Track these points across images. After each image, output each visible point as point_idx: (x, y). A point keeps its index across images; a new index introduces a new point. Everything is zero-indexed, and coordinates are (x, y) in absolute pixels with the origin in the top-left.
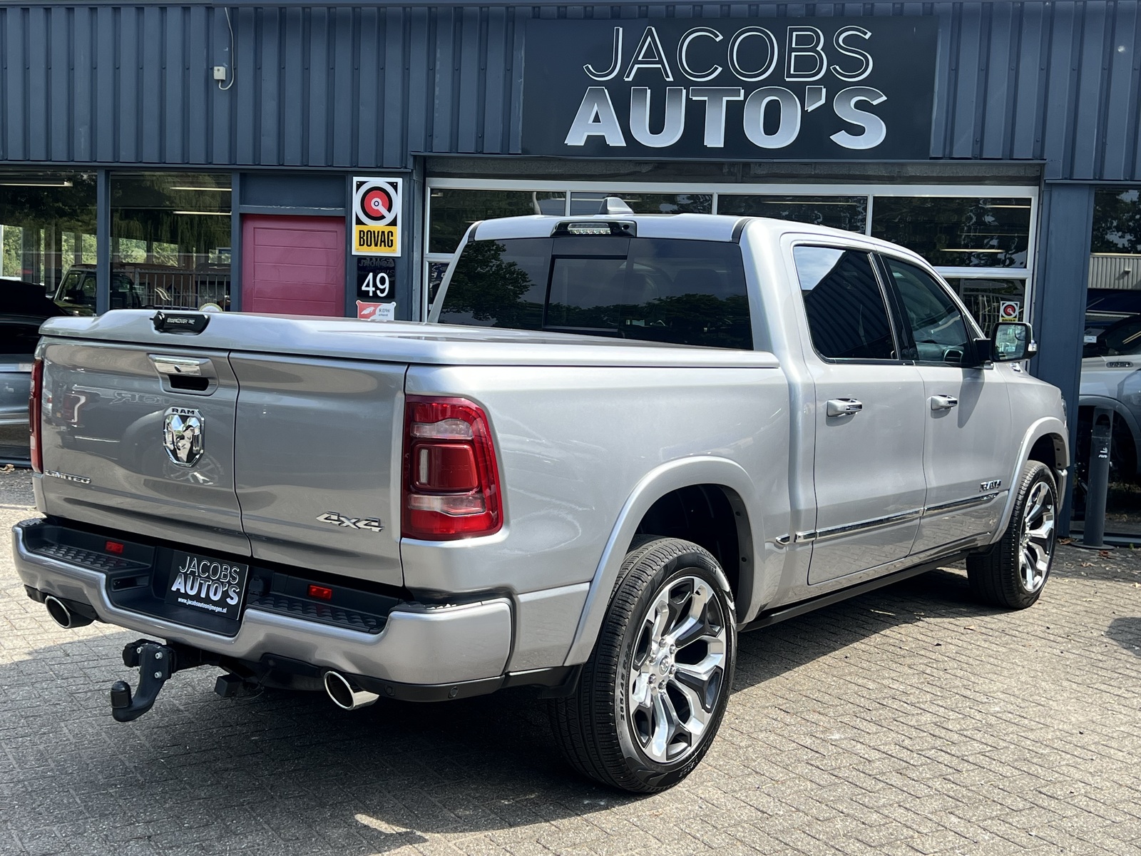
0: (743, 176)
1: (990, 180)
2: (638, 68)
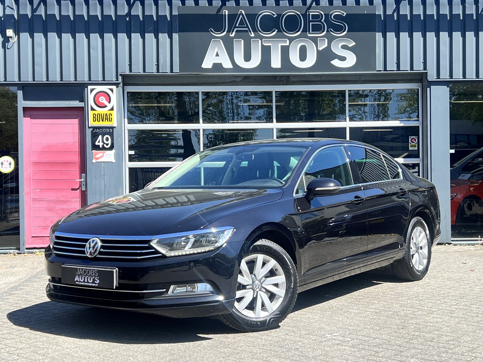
0: (287, 82)
1: (400, 81)
2: (236, 30)
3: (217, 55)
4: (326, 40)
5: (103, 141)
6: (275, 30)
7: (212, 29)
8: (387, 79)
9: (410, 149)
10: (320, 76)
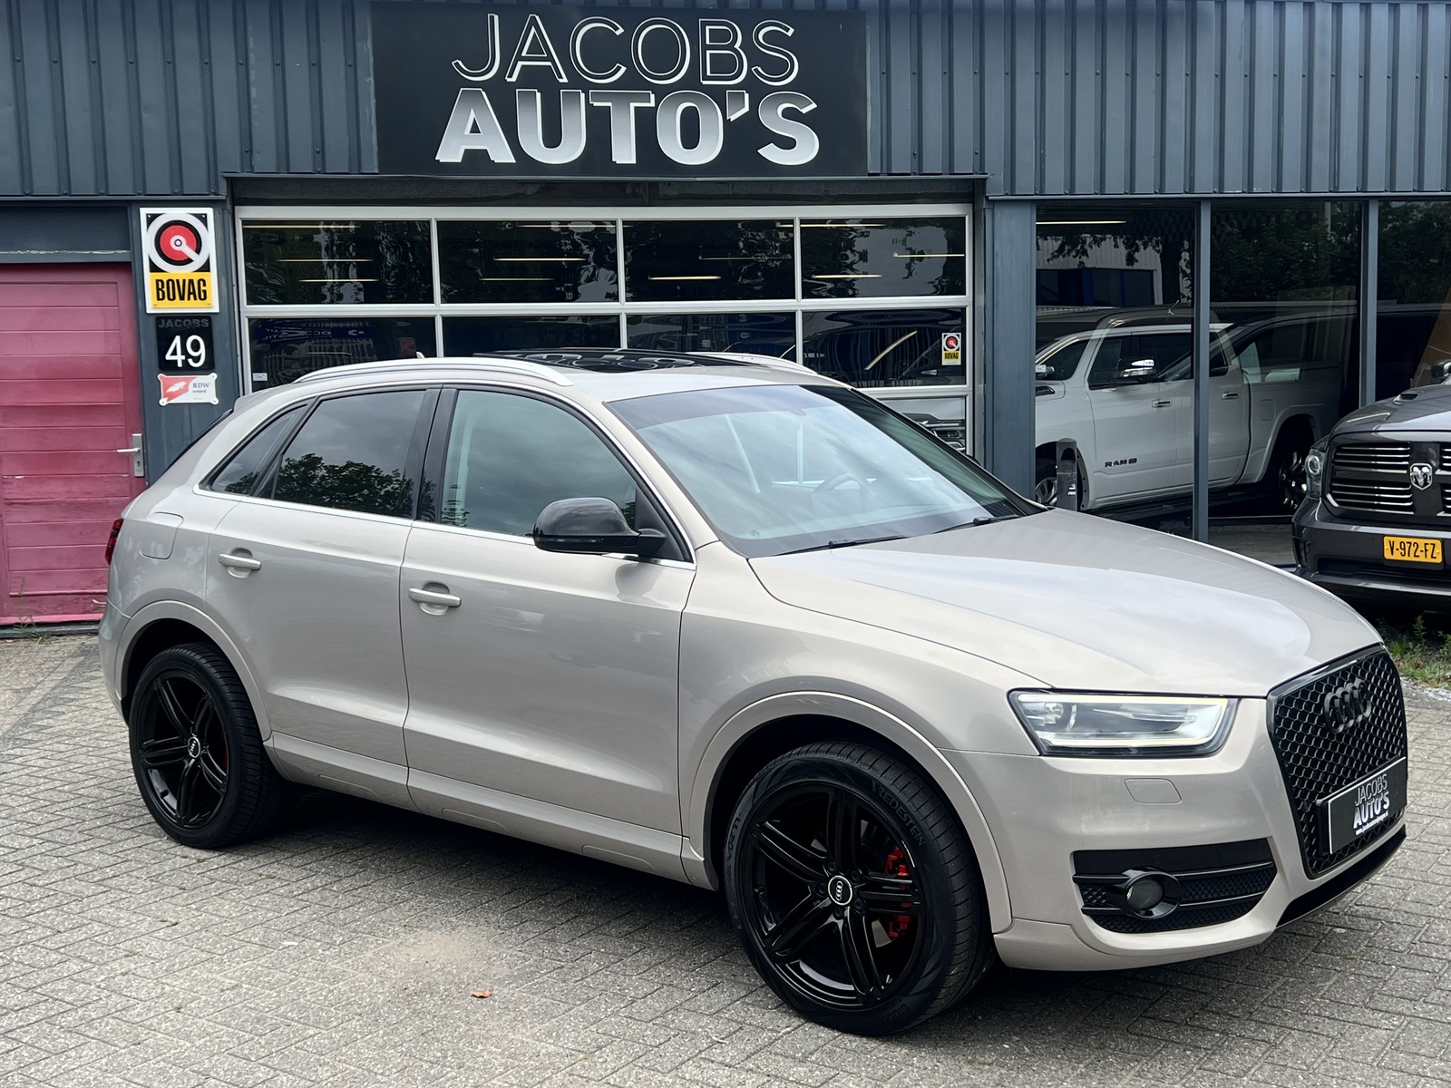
0: (650, 198)
1: (922, 198)
2: (523, 66)
3: (475, 129)
4: (747, 96)
5: (184, 352)
6: (619, 68)
7: (460, 63)
8: (890, 193)
9: (945, 362)
10: (731, 185)
